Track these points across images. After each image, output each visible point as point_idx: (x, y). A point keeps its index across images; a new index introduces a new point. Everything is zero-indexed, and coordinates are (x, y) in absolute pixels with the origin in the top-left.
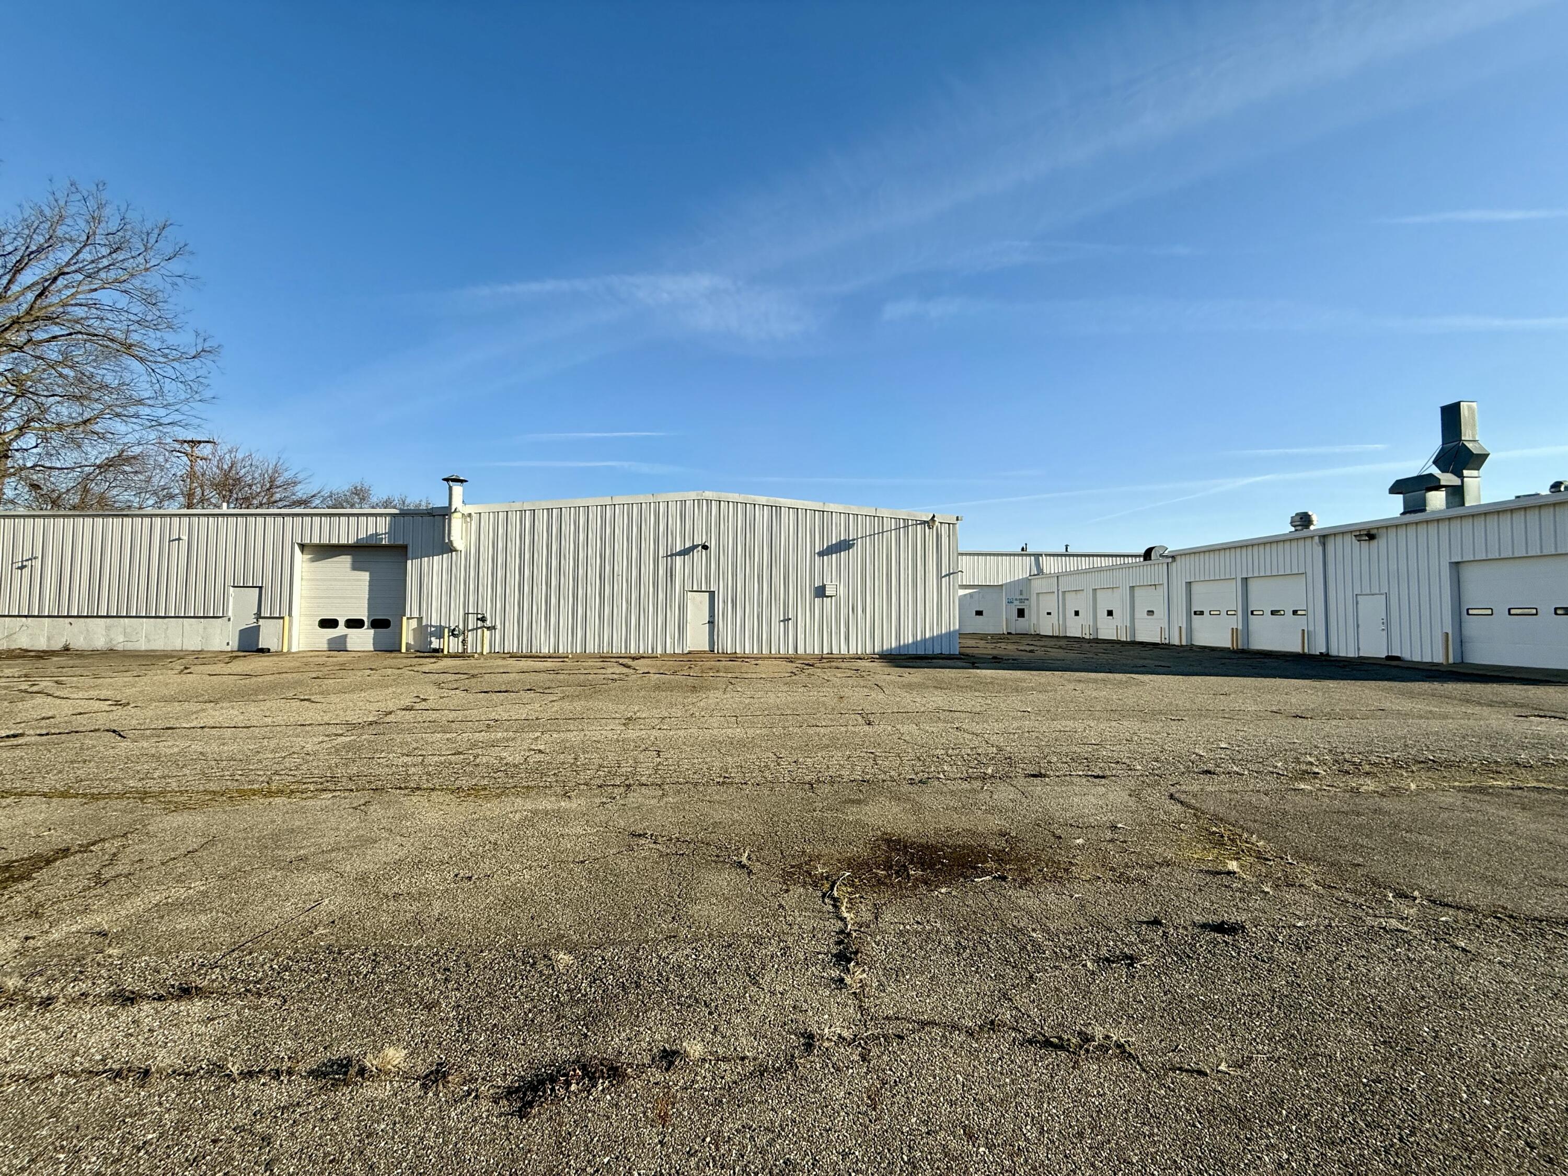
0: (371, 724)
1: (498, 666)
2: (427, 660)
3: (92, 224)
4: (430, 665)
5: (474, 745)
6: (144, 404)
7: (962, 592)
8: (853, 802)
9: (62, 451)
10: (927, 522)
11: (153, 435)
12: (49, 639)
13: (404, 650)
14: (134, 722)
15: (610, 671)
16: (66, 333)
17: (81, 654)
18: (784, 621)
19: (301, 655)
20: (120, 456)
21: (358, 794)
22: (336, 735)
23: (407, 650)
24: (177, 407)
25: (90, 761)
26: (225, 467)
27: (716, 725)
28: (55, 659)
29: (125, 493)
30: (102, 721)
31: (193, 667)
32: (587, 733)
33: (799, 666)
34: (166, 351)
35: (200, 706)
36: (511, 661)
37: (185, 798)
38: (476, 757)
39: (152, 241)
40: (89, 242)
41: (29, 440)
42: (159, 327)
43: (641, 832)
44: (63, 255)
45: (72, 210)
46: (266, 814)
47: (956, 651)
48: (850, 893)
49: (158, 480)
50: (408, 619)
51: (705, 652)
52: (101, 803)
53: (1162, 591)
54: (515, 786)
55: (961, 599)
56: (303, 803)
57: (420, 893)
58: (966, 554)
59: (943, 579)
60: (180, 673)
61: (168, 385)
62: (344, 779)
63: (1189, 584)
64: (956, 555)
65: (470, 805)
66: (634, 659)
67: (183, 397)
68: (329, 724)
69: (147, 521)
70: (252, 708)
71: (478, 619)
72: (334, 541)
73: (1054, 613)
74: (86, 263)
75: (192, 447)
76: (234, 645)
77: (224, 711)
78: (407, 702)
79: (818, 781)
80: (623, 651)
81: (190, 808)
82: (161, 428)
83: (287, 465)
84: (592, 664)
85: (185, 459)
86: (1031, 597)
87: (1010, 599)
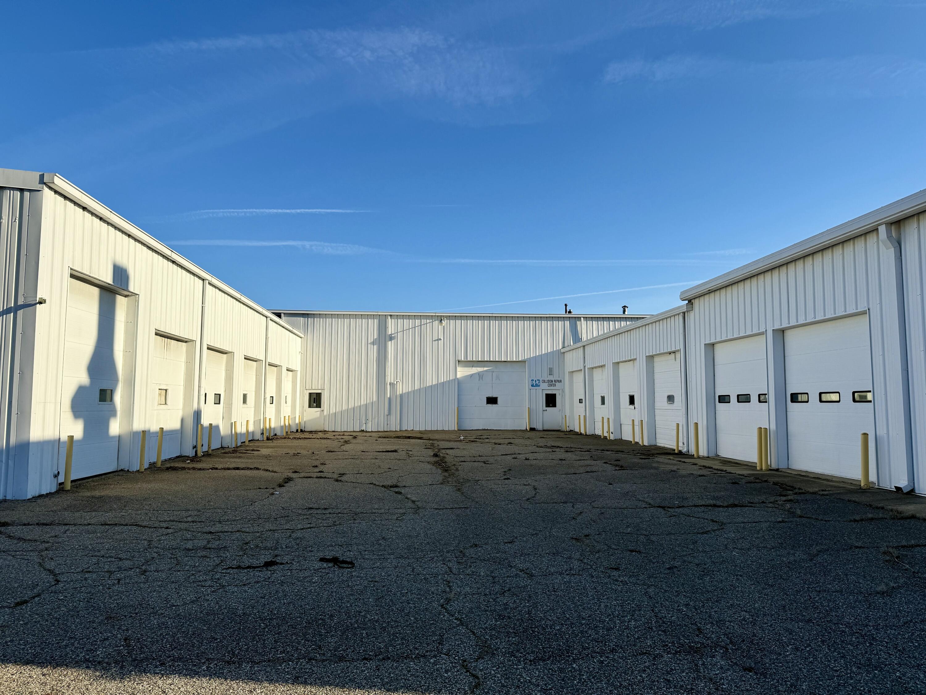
53: (679, 361)
55: (466, 380)
63: (711, 347)
73: (584, 401)
86: (564, 378)
87: (536, 381)
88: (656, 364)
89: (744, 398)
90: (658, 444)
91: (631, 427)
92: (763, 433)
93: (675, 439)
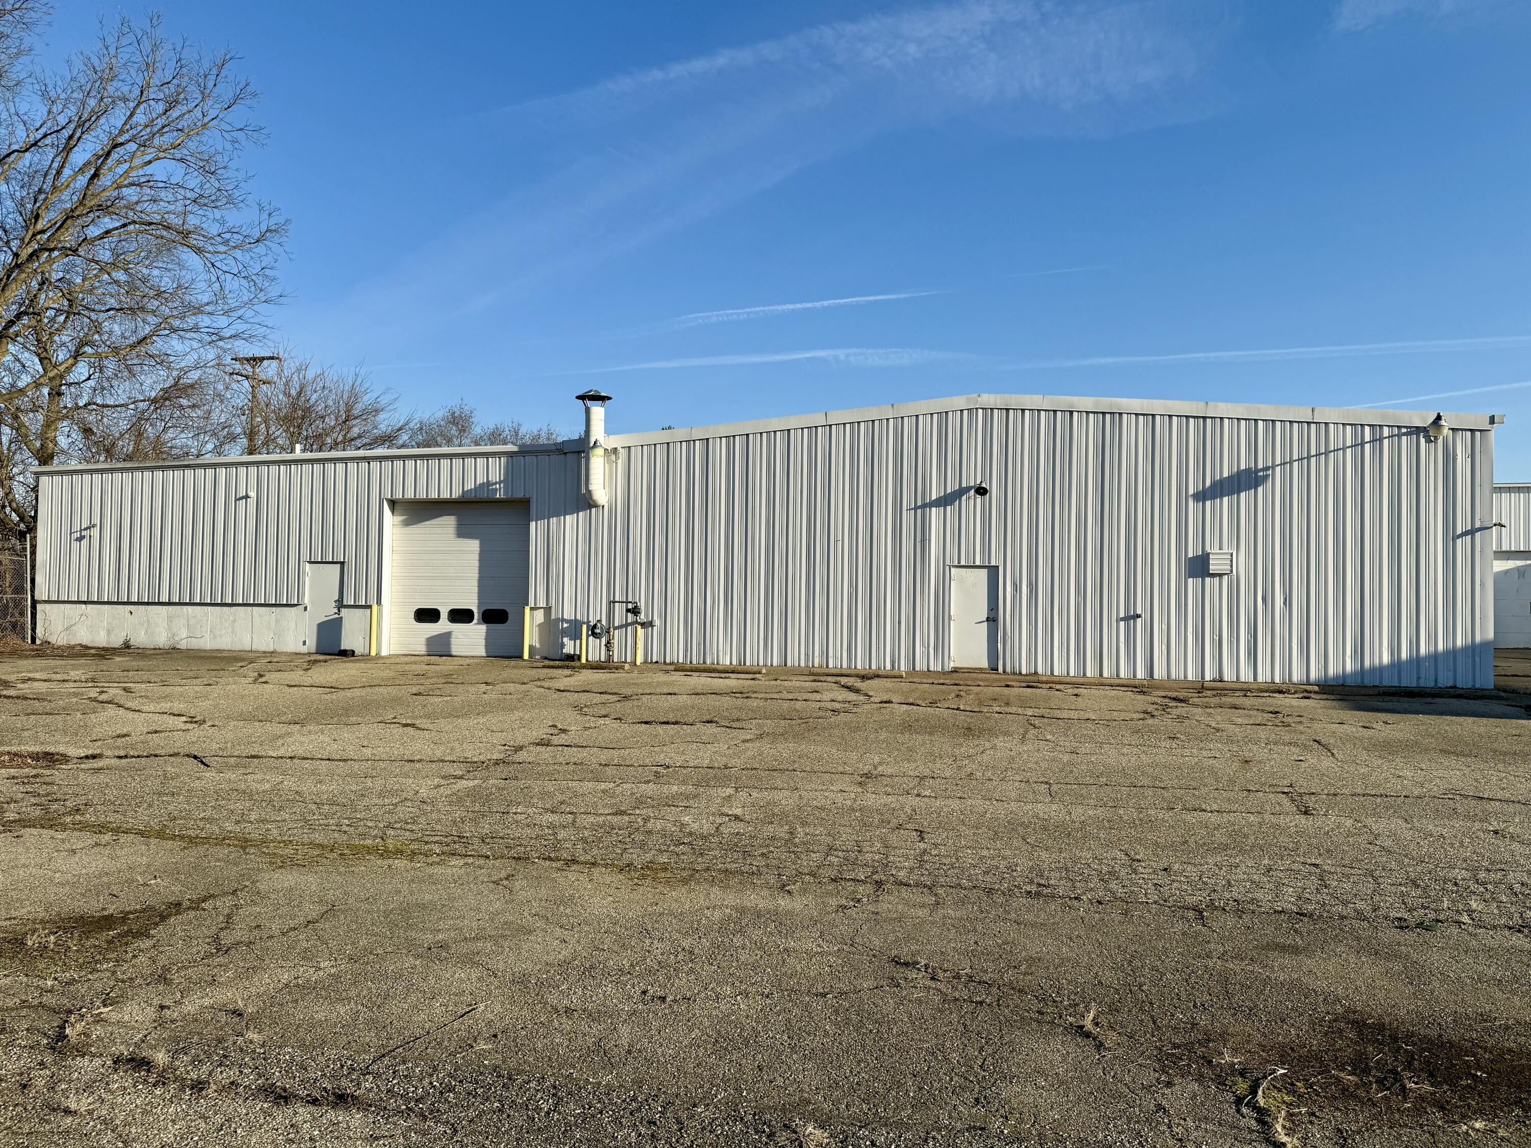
0: (497, 763)
1: (659, 684)
2: (560, 671)
3: (146, 73)
4: (564, 678)
5: (640, 802)
6: (202, 312)
7: (1500, 566)
8: (1283, 948)
9: (115, 383)
10: (1425, 430)
11: (210, 354)
12: (109, 632)
13: (526, 656)
14: (215, 746)
15: (827, 696)
16: (117, 224)
17: (143, 653)
18: (1126, 619)
19: (392, 661)
20: (176, 384)
21: (497, 863)
22: (455, 777)
23: (530, 656)
24: (240, 312)
25: (178, 795)
26: (293, 392)
27: (1013, 795)
28: (118, 659)
29: (183, 435)
30: (180, 742)
31: (268, 674)
32: (803, 793)
33: (1159, 700)
34: (227, 236)
35: (284, 728)
36: (677, 677)
37: (289, 851)
38: (646, 820)
39: (210, 84)
40: (144, 99)
41: (82, 370)
42: (219, 204)
43: (909, 959)
44: (117, 118)
45: (124, 56)
46: (388, 880)
47: (1487, 680)
48: (1290, 1104)
49: (219, 416)
50: (532, 609)
51: (981, 670)
52: (201, 849)
54: (708, 869)
55: (1500, 578)
56: (430, 870)
57: (599, 1012)
58: (1510, 490)
59: (1459, 541)
60: (255, 681)
61: (231, 284)
62: (476, 841)
64: (1487, 492)
65: (646, 892)
66: (864, 677)
67: (245, 299)
68: (443, 761)
69: (210, 472)
70: (346, 734)
71: (628, 611)
72: (434, 495)
74: (140, 128)
75: (253, 367)
76: (312, 645)
77: (313, 737)
78: (541, 732)
79: (1211, 905)
80: (845, 665)
81: (298, 865)
82: (221, 343)
83: (366, 385)
84: (798, 684)
85: (246, 383)
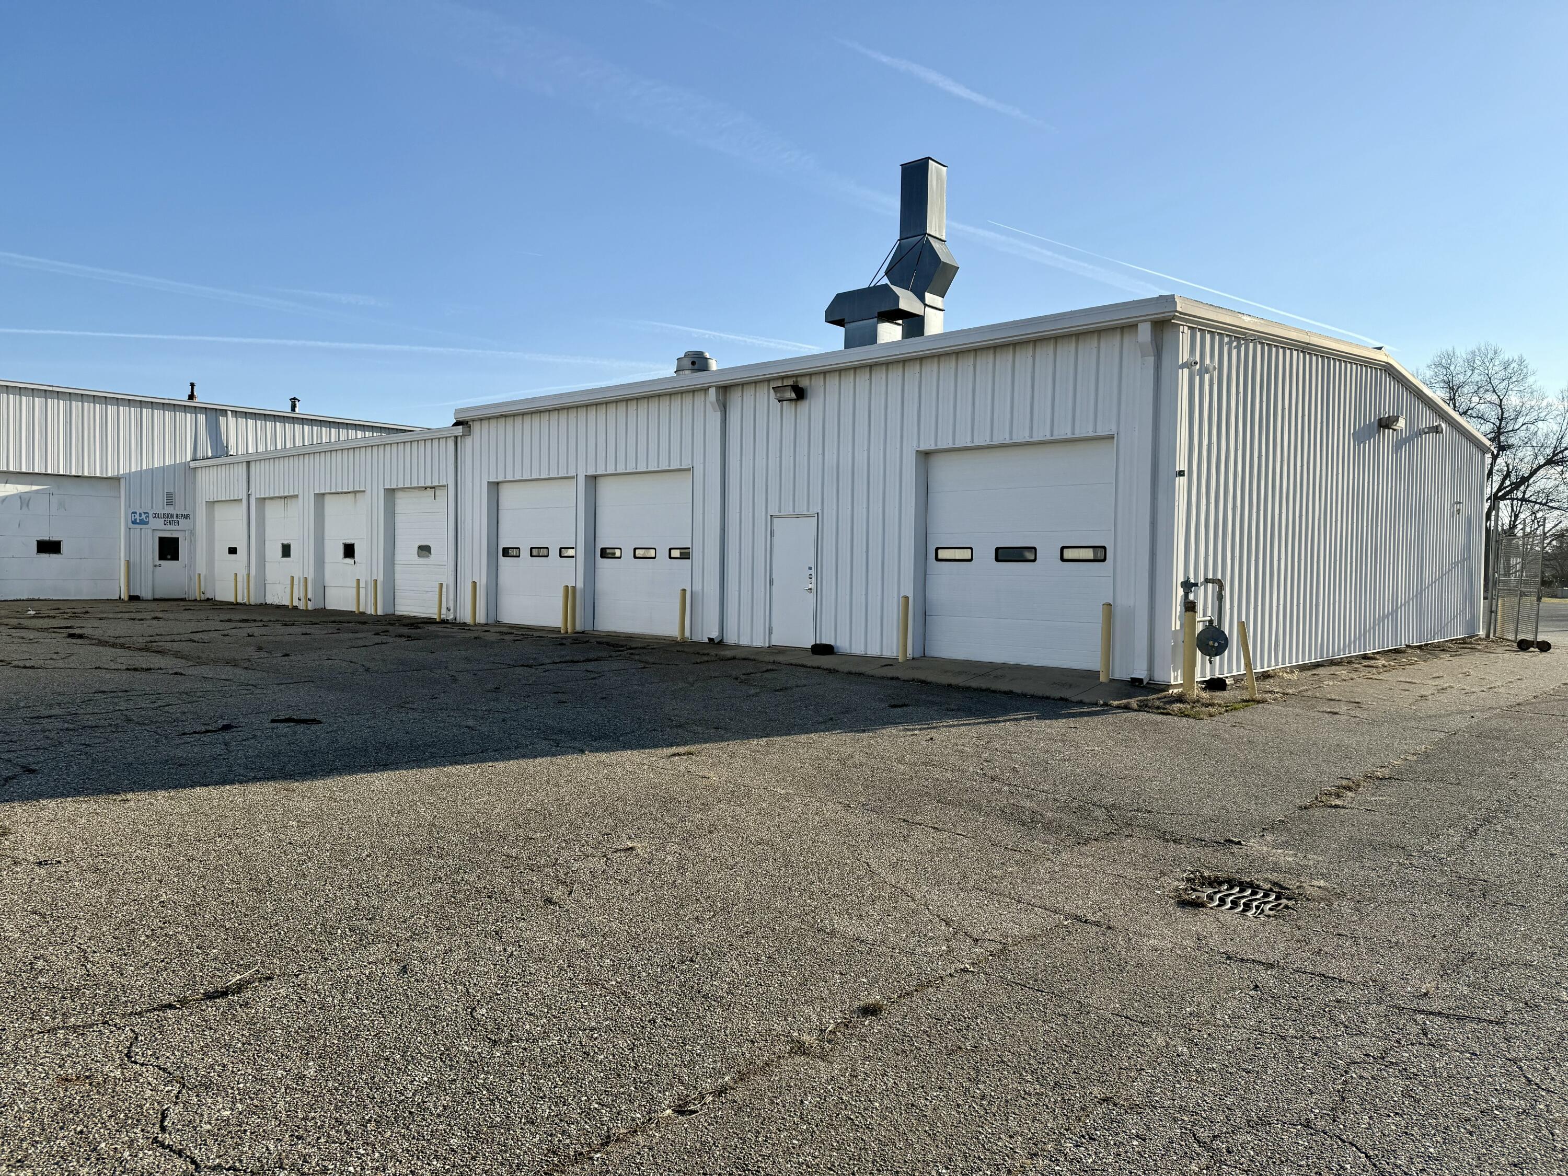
53: (445, 500)
63: (495, 486)
73: (242, 551)
86: (194, 512)
87: (140, 514)
88: (398, 501)
89: (538, 552)
90: (397, 613)
91: (355, 590)
92: (570, 593)
93: (437, 605)
